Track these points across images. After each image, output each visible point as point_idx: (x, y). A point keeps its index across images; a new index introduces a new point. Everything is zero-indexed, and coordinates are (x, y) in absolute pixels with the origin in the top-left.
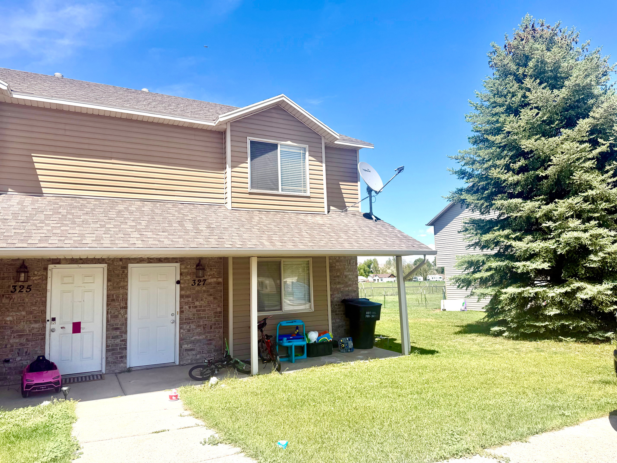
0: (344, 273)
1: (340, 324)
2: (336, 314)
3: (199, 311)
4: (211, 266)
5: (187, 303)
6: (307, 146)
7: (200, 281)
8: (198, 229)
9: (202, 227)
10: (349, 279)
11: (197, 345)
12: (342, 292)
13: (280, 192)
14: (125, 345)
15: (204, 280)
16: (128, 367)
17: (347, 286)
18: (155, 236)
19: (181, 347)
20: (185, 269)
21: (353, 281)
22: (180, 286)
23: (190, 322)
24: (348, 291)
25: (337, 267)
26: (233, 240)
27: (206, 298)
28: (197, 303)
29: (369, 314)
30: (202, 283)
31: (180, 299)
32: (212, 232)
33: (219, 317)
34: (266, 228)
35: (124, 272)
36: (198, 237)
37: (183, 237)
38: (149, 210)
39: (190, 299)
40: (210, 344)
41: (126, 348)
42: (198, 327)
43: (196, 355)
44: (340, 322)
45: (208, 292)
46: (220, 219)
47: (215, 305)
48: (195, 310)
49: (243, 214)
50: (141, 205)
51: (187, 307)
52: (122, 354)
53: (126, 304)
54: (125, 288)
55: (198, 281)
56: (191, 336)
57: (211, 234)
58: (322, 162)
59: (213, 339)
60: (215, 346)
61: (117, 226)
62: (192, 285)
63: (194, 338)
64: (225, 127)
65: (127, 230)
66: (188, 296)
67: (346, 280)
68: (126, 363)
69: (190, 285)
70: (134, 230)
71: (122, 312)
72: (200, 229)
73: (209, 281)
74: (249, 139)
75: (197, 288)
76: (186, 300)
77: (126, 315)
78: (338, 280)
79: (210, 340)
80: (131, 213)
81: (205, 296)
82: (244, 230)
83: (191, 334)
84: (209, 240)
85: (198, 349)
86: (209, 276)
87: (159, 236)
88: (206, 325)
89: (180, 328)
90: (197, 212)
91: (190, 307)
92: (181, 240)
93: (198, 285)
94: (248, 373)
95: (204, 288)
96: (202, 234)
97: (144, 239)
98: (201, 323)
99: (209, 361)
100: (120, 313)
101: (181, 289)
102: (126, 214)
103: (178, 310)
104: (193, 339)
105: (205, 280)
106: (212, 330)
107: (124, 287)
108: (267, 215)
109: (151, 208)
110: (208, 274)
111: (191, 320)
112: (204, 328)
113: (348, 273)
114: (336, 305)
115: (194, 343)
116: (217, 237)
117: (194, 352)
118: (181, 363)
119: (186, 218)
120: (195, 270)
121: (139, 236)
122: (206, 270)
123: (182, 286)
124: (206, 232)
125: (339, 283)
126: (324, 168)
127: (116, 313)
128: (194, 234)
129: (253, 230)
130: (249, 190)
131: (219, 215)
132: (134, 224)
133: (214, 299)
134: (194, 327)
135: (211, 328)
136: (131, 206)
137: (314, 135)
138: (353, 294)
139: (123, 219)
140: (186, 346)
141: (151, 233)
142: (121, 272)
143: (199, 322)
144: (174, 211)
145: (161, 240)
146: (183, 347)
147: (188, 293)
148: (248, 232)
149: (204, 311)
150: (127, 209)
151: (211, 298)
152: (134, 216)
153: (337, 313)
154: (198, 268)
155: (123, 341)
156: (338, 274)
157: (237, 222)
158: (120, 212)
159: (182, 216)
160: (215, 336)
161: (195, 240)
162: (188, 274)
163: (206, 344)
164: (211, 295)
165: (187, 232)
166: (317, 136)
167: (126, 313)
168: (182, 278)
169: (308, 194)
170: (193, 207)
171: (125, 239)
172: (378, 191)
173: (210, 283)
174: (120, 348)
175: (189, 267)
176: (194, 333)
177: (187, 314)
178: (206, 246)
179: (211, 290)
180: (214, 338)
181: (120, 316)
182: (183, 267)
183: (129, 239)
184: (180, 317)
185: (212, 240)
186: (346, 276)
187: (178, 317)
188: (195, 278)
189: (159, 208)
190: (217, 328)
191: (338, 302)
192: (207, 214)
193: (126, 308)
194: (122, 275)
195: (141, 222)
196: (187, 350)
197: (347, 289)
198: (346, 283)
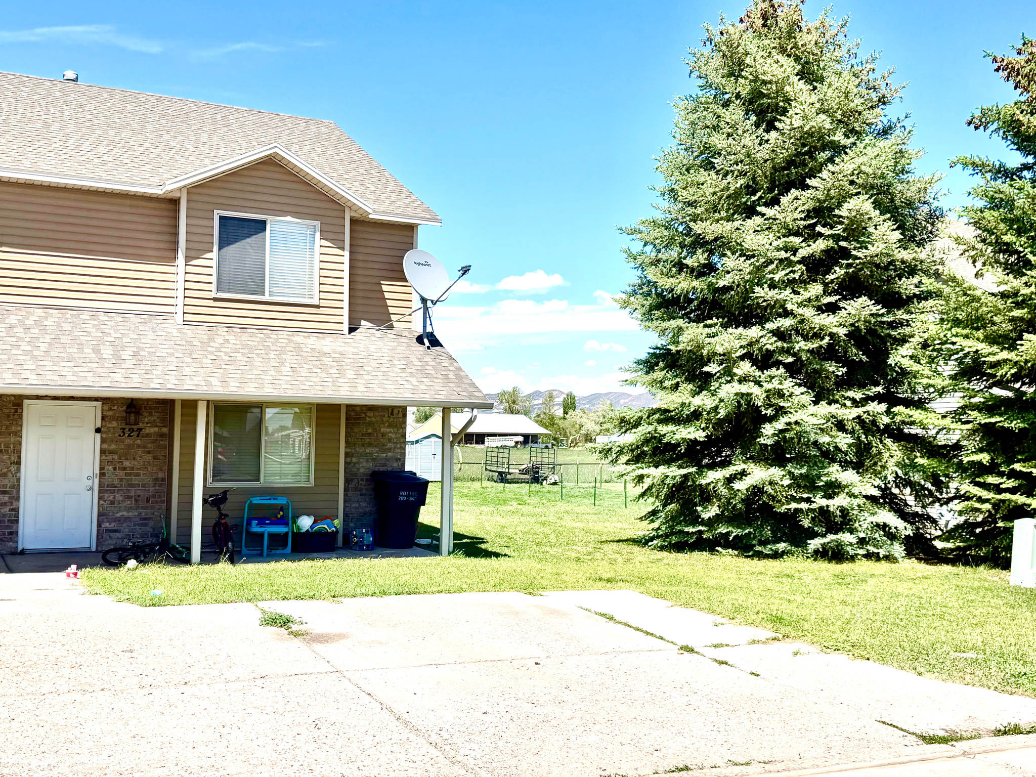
0: (380, 430)
1: (367, 510)
2: (361, 495)
3: (130, 474)
4: (150, 409)
5: (112, 462)
6: (318, 224)
7: (131, 430)
8: (118, 357)
9: (127, 354)
10: (390, 440)
11: (125, 525)
12: (373, 460)
13: (267, 298)
14: (17, 516)
15: (138, 429)
16: (20, 548)
17: (385, 451)
18: (56, 368)
19: (99, 525)
20: (108, 411)
21: (396, 443)
22: (101, 437)
23: (114, 490)
24: (386, 459)
25: (368, 419)
26: (166, 377)
27: (140, 457)
28: (127, 464)
29: (406, 496)
30: (135, 434)
31: (101, 456)
32: (139, 362)
33: (160, 486)
34: (228, 358)
35: (16, 411)
36: (116, 370)
37: (95, 369)
38: (53, 324)
39: (116, 457)
40: (146, 525)
41: (17, 521)
42: (128, 498)
43: (123, 539)
44: (367, 507)
45: (144, 447)
46: (159, 340)
47: (155, 469)
48: (122, 473)
49: (199, 332)
50: (44, 315)
51: (111, 468)
52: (12, 528)
53: (19, 457)
54: (18, 434)
55: (129, 430)
56: (115, 510)
57: (136, 367)
58: (343, 249)
59: (149, 519)
60: (154, 529)
61: (5, 352)
62: (120, 436)
63: (121, 514)
64: (177, 195)
65: (19, 357)
66: (112, 452)
67: (384, 441)
68: (17, 542)
69: (117, 435)
70: (28, 358)
71: (13, 468)
72: (123, 357)
73: (147, 431)
74: (217, 213)
75: (128, 441)
76: (110, 458)
77: (18, 474)
78: (368, 440)
79: (145, 519)
80: (27, 330)
81: (140, 452)
82: (190, 360)
83: (115, 507)
84: (131, 376)
85: (126, 531)
86: (147, 424)
87: (61, 369)
88: (139, 496)
89: (100, 498)
90: (126, 328)
91: (115, 469)
92: (91, 374)
93: (129, 436)
94: (187, 561)
95: (138, 442)
96: (123, 366)
97: (41, 372)
98: (132, 494)
99: (134, 543)
100: (10, 471)
101: (103, 441)
102: (20, 331)
103: (97, 471)
104: (118, 515)
105: (141, 429)
106: (148, 505)
107: (16, 433)
108: (239, 334)
109: (57, 320)
110: (146, 420)
111: (116, 487)
112: (136, 501)
113: (388, 430)
114: (362, 480)
115: (119, 521)
116: (143, 372)
117: (118, 535)
118: (100, 549)
119: (106, 339)
120: (124, 414)
121: (34, 367)
122: (142, 415)
123: (104, 436)
124: (130, 363)
125: (370, 445)
126: (346, 259)
127: (5, 470)
128: (112, 366)
129: (204, 361)
130: (213, 295)
131: (159, 333)
132: (29, 348)
133: (154, 458)
134: (121, 498)
135: (148, 501)
136: (27, 317)
137: (329, 205)
138: (395, 465)
139: (14, 339)
140: (107, 525)
141: (51, 363)
142: (13, 411)
143: (129, 491)
144: (91, 326)
145: (63, 373)
146: (103, 526)
147: (113, 447)
148: (194, 365)
149: (138, 475)
150: (22, 323)
151: (149, 457)
152: (31, 335)
153: (364, 492)
154: (129, 410)
155: (13, 510)
156: (370, 431)
157: (184, 347)
158: (12, 327)
159: (101, 335)
160: (153, 514)
161: (111, 375)
162: (113, 418)
163: (138, 525)
164: (149, 452)
165: (102, 362)
166: (336, 207)
167: (19, 470)
168: (104, 424)
169: (315, 302)
170: (121, 320)
171: (16, 372)
172: (436, 299)
173: (148, 434)
174: (8, 521)
175: (116, 408)
176: (120, 507)
177: (111, 478)
178: (123, 385)
179: (149, 445)
180: (152, 516)
181: (10, 475)
182: (106, 407)
183: (20, 372)
184: (100, 481)
185: (136, 376)
186: (383, 435)
187: (97, 481)
188: (124, 426)
189: (69, 320)
190: (157, 502)
191: (366, 475)
192: (141, 333)
193: (18, 463)
194: (14, 415)
195: (40, 344)
196: (108, 531)
197: (385, 455)
198: (384, 445)
